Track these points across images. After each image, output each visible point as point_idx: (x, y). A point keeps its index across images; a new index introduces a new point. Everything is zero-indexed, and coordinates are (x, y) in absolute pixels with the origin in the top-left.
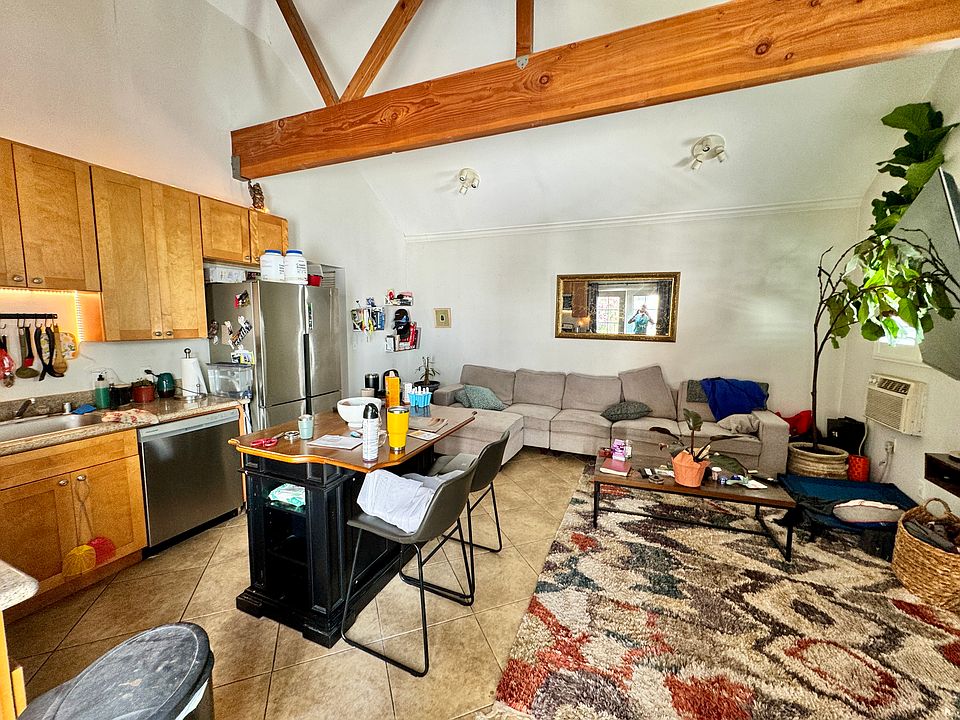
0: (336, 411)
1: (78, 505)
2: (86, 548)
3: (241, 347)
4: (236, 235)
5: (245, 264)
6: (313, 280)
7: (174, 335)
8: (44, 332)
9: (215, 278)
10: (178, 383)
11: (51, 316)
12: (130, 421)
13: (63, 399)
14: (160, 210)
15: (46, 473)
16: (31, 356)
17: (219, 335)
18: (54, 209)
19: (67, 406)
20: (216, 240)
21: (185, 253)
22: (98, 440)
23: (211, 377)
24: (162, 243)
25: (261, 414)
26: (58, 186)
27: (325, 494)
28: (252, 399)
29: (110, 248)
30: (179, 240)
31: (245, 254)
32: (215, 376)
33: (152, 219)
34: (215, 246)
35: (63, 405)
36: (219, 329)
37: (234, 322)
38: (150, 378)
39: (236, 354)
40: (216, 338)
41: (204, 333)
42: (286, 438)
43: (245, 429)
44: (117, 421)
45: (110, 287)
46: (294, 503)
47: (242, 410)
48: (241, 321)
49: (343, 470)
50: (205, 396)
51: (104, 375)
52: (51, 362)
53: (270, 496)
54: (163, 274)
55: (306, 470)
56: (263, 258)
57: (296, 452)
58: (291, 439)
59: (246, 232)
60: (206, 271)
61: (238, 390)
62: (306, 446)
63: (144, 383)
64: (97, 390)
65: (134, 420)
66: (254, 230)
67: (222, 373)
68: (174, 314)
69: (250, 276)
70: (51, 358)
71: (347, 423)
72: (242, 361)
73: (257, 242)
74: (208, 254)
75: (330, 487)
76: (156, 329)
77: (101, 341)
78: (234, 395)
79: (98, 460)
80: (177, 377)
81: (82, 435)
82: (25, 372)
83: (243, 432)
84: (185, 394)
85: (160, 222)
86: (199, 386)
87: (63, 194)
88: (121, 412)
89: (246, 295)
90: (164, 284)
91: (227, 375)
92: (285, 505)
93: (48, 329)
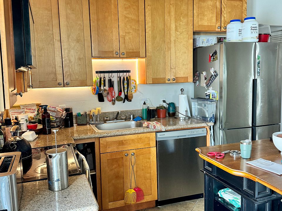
0: (271, 140)
1: (131, 167)
2: (133, 191)
3: (211, 88)
4: (213, 13)
5: (218, 33)
6: (263, 38)
7: (176, 81)
8: (126, 79)
9: (199, 44)
10: (177, 109)
11: (128, 71)
12: (153, 128)
13: (131, 112)
14: (173, 6)
15: (121, 149)
16: (121, 91)
17: (199, 80)
18: (130, 16)
19: (132, 116)
20: (201, 19)
21: (184, 30)
22: (140, 135)
23: (193, 106)
24: (173, 26)
25: (220, 134)
26: (132, 3)
27: (256, 205)
28: (215, 123)
29: (150, 32)
30: (181, 23)
31: (217, 26)
32: (195, 106)
33: (169, 13)
34: (200, 23)
35: (130, 116)
36: (199, 76)
37: (208, 72)
38: (165, 105)
39: (207, 92)
40: (198, 82)
41: (191, 79)
42: (231, 154)
43: (210, 143)
44: (148, 127)
45: (149, 54)
46: (233, 203)
47: (208, 130)
48: (212, 71)
49: (272, 192)
50: (189, 118)
51: (146, 102)
52: (127, 94)
53: (219, 193)
54: (172, 45)
55: (242, 182)
56: (229, 26)
57: (237, 167)
58: (234, 156)
59: (219, 10)
60: (194, 40)
61: (207, 116)
62: (245, 164)
63: (161, 107)
64: (143, 109)
65: (155, 127)
66: (224, 8)
67: (199, 105)
68: (176, 68)
69: (220, 40)
70: (127, 92)
71: (280, 152)
72: (211, 98)
73: (225, 16)
74: (196, 29)
75: (260, 202)
76: (168, 77)
77: (145, 84)
78: (204, 119)
79: (140, 146)
80: (177, 105)
81: (134, 132)
82: (119, 99)
83: (208, 144)
84: (180, 115)
85: (173, 13)
86: (186, 111)
87: (134, 7)
88: (150, 122)
89: (215, 53)
90: (173, 50)
91: (202, 106)
92: (228, 203)
93: (127, 78)
